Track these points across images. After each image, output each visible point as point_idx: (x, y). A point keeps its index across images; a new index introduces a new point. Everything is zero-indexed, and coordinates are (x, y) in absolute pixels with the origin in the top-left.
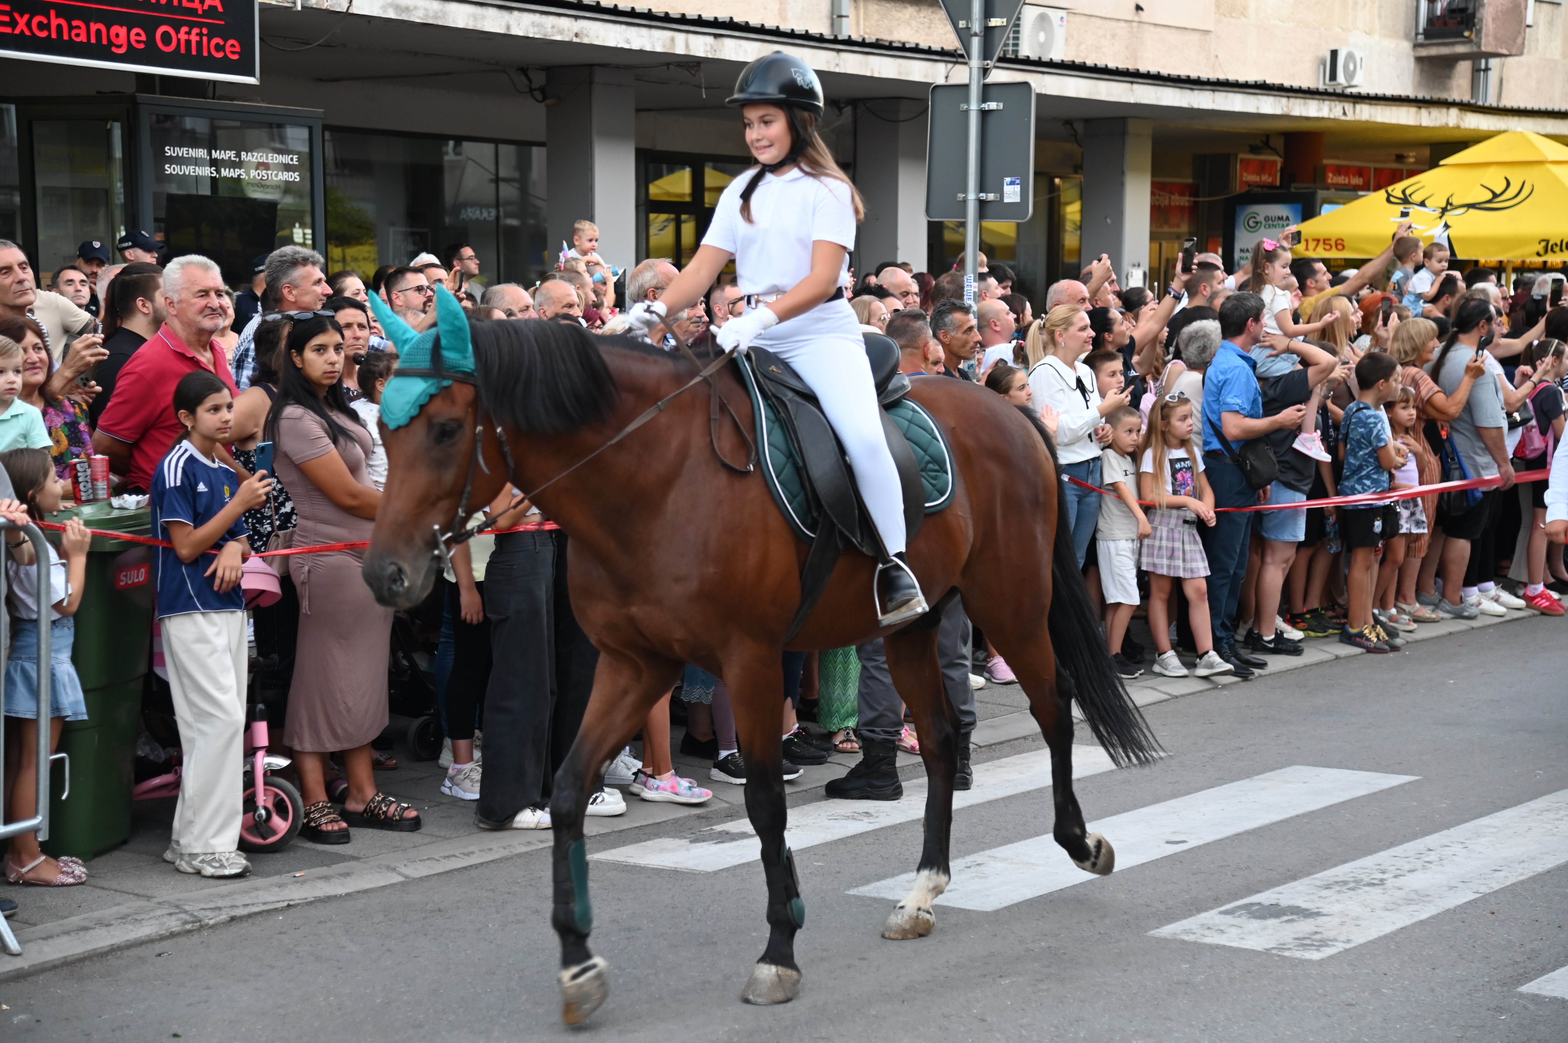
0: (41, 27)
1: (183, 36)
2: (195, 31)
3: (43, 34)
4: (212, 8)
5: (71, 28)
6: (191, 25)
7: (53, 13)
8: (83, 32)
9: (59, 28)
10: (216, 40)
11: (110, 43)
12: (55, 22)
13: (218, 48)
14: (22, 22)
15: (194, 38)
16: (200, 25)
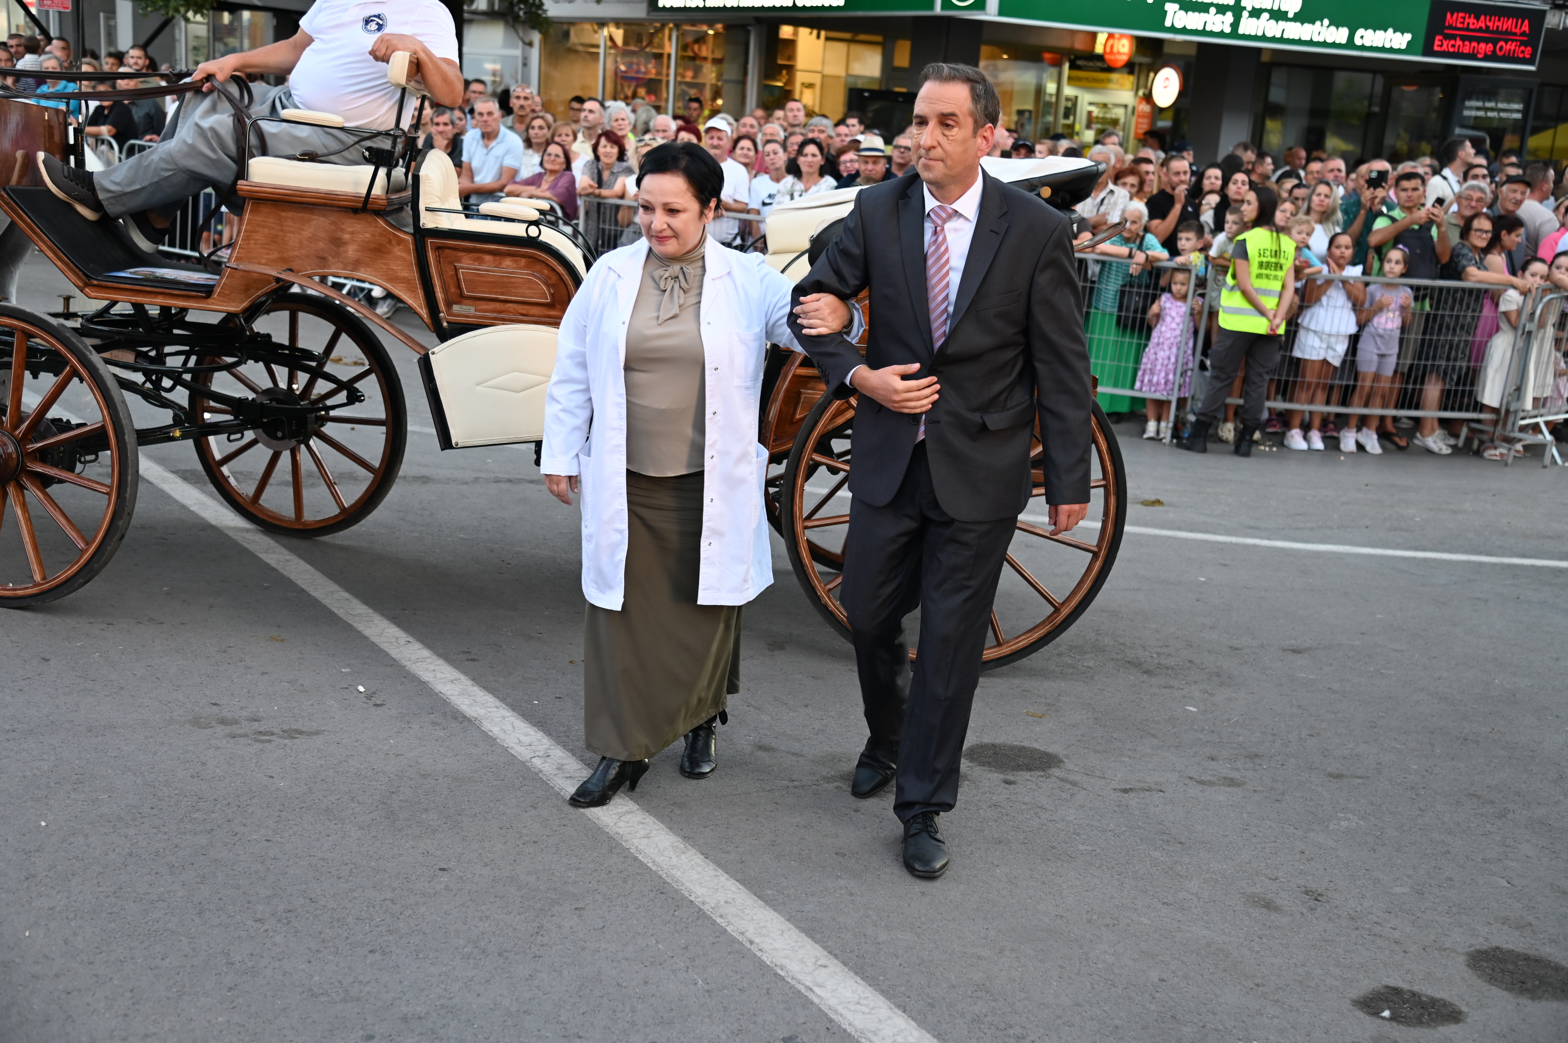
0: (1453, 46)
1: (1508, 47)
2: (1514, 43)
3: (1451, 50)
4: (1524, 31)
5: (1464, 45)
6: (1513, 41)
7: (1458, 39)
8: (1467, 48)
9: (1459, 46)
10: (1522, 48)
11: (1478, 52)
12: (1459, 43)
13: (1523, 52)
14: (1445, 43)
15: (1513, 48)
16: (1516, 41)
